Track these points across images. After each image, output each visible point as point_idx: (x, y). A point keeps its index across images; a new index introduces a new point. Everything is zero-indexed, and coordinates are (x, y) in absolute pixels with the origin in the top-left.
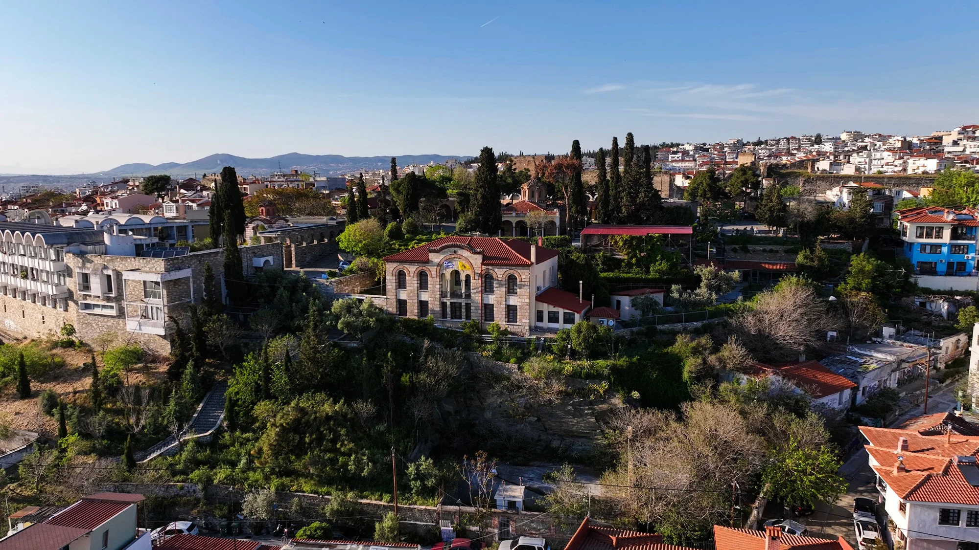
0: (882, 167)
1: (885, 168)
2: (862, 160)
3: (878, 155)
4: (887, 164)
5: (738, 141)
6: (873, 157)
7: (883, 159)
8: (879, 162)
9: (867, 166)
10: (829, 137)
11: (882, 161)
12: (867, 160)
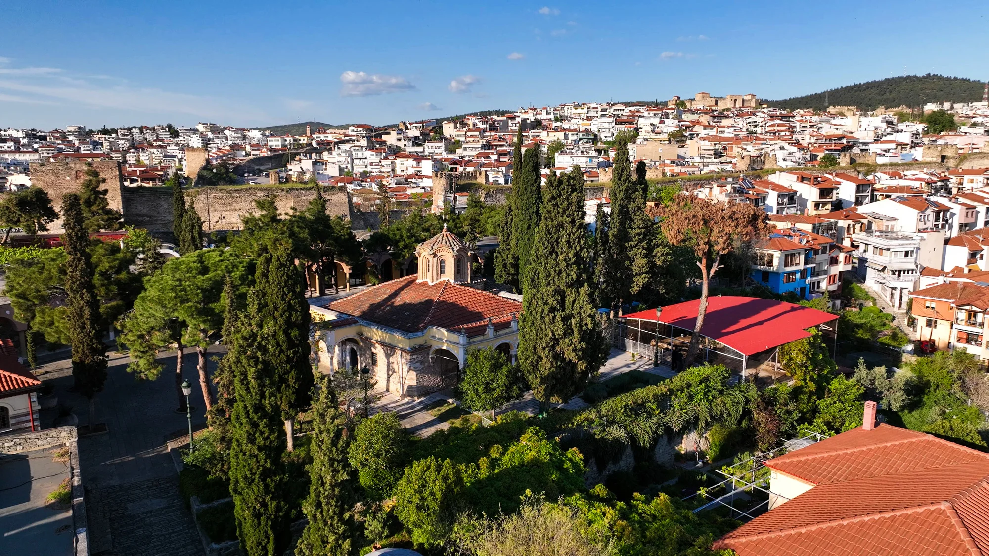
0: (366, 166)
1: (369, 169)
2: (343, 159)
3: (360, 154)
4: (371, 164)
5: (80, 128)
6: (354, 156)
7: (366, 158)
8: (361, 162)
9: (349, 166)
10: (186, 128)
11: (364, 160)
12: (349, 159)
